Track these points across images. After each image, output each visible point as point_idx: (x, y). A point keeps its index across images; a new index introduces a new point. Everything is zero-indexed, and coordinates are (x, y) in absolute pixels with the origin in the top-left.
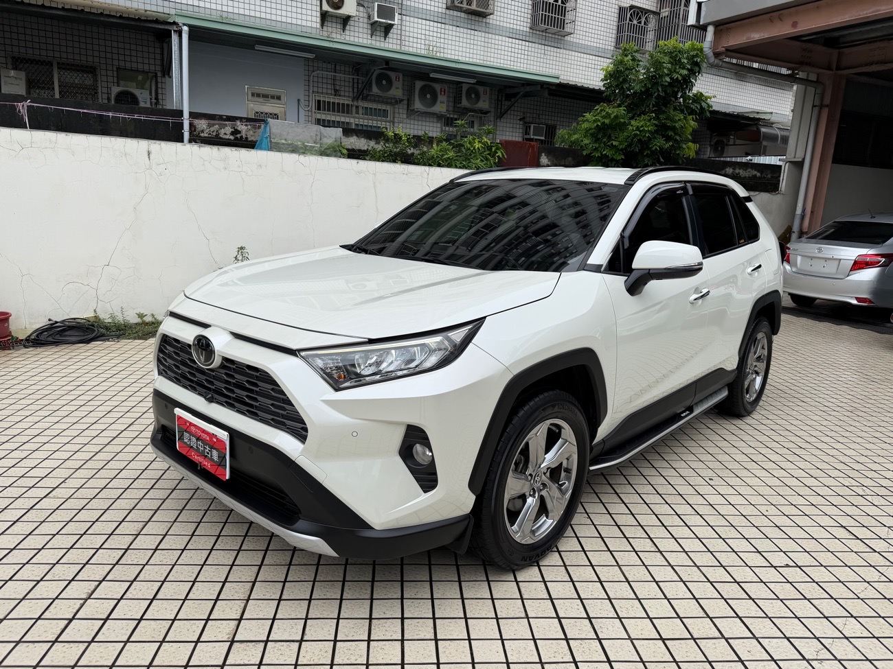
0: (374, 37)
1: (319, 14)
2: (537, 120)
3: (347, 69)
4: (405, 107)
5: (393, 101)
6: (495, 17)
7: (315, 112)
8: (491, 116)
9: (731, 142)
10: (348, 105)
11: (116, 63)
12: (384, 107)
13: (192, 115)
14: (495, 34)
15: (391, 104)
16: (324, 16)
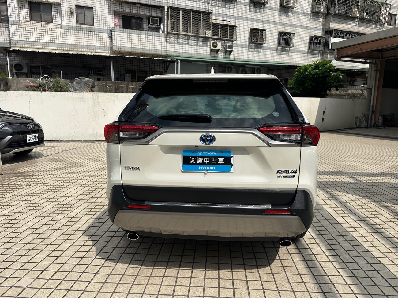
0: (226, 55)
1: (210, 50)
3: (218, 66)
6: (265, 44)
11: (152, 69)
14: (266, 50)
16: (211, 50)
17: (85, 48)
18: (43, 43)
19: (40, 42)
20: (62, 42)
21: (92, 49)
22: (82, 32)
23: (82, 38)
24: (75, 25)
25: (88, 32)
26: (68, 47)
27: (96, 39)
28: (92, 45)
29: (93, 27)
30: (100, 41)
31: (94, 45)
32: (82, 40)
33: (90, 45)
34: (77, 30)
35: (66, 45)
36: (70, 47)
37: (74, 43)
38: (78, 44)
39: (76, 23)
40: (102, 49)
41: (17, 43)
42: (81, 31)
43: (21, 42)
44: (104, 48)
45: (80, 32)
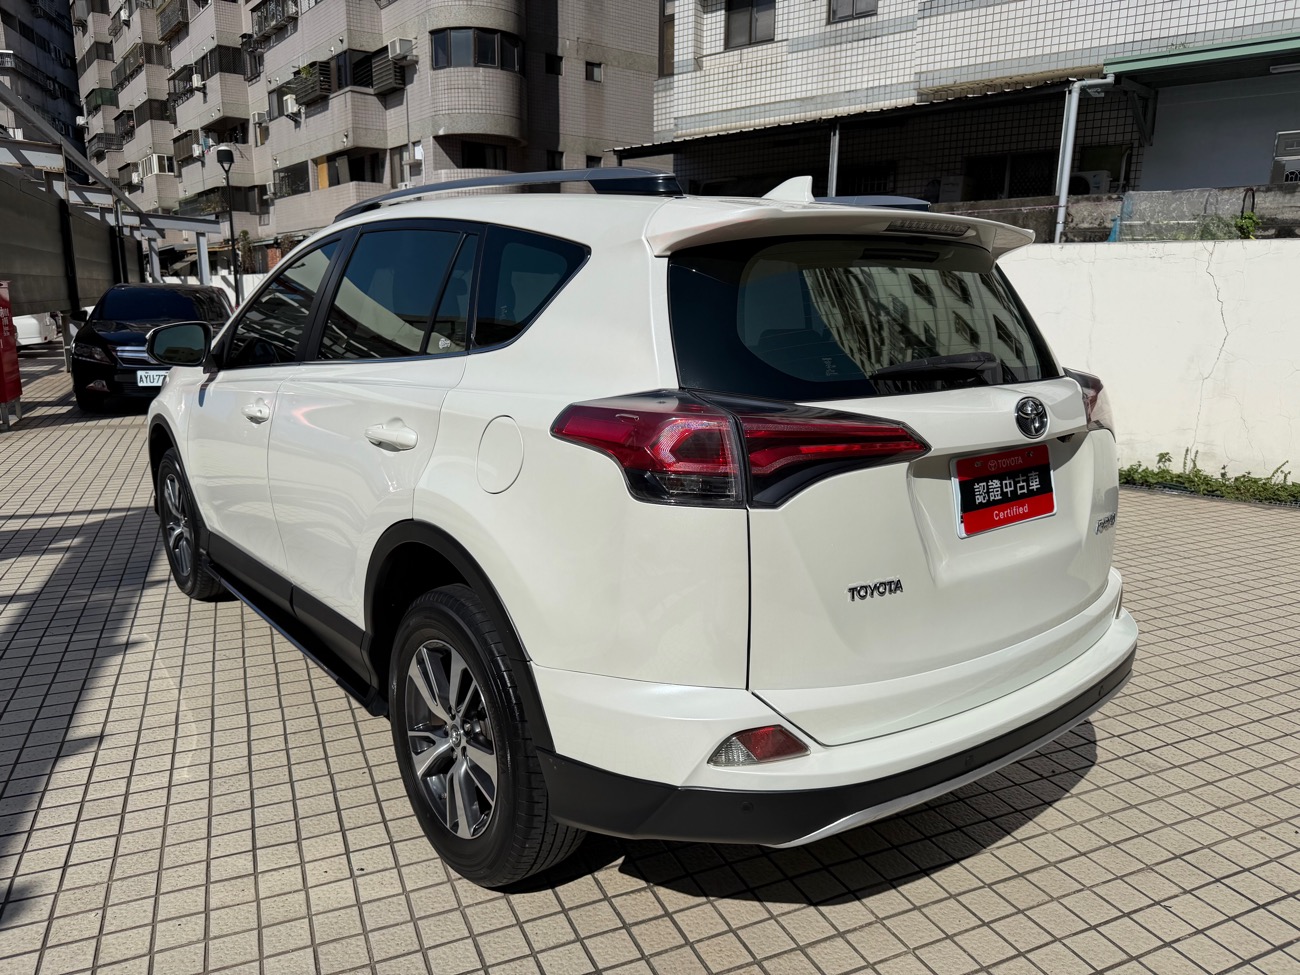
17: (842, 103)
18: (738, 112)
19: (731, 110)
20: (783, 98)
21: (864, 100)
22: (838, 47)
23: (837, 68)
24: (823, 30)
25: (855, 44)
26: (798, 109)
27: (878, 62)
28: (865, 86)
29: (874, 19)
30: (889, 67)
31: (871, 85)
32: (837, 75)
33: (859, 87)
34: (825, 46)
35: (793, 104)
36: (803, 109)
37: (814, 93)
38: (825, 91)
39: (824, 22)
40: (894, 95)
41: (684, 126)
42: (835, 44)
43: (693, 118)
44: (900, 88)
45: (833, 49)
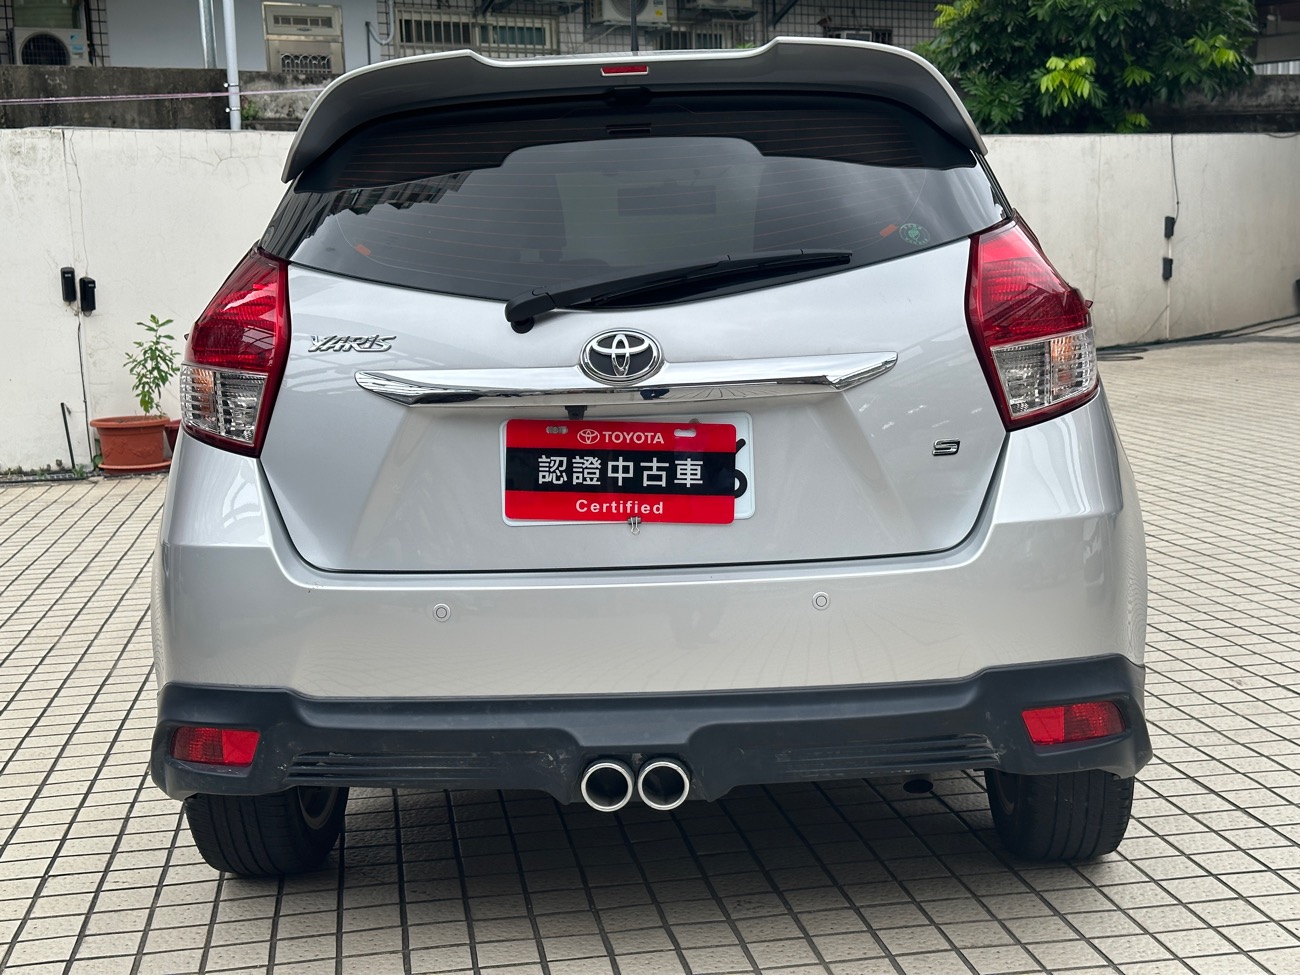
2: (851, 22)
4: (580, 18)
5: (554, 8)
7: (402, 47)
8: (756, 22)
9: (1270, 30)
10: (466, 26)
12: (538, 25)
13: (247, 78)
15: (551, 15)
